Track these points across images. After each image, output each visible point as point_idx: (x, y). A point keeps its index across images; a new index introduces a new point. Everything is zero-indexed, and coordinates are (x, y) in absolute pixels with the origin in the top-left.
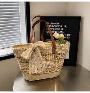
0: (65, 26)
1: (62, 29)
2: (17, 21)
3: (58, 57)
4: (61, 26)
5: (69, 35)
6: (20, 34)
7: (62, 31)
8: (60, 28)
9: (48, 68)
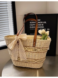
0: (45, 22)
1: (43, 25)
2: (7, 19)
3: (37, 50)
4: (42, 22)
5: (49, 29)
6: (9, 30)
7: (42, 26)
8: (41, 24)
9: (28, 59)
